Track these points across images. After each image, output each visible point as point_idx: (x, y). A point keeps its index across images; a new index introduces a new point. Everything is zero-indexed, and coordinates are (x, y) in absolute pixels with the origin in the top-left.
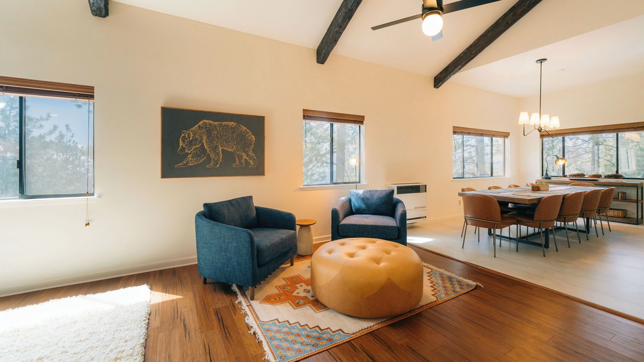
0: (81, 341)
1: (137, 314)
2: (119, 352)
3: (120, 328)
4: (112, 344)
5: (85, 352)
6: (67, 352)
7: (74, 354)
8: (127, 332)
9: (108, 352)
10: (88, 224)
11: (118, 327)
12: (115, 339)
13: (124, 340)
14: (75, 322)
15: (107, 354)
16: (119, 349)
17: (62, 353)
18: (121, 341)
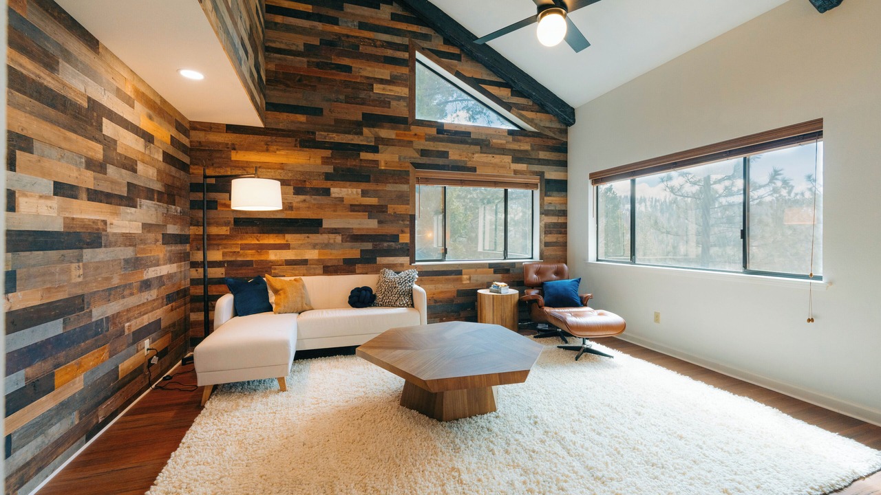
0: (722, 449)
1: (813, 475)
2: (736, 488)
3: (771, 470)
4: (743, 477)
5: (713, 460)
6: (702, 449)
7: (704, 454)
8: (775, 481)
9: (727, 478)
10: (811, 320)
11: (772, 467)
12: (750, 475)
13: (757, 484)
14: (740, 431)
15: (725, 479)
16: (739, 486)
17: (697, 445)
18: (754, 482)
